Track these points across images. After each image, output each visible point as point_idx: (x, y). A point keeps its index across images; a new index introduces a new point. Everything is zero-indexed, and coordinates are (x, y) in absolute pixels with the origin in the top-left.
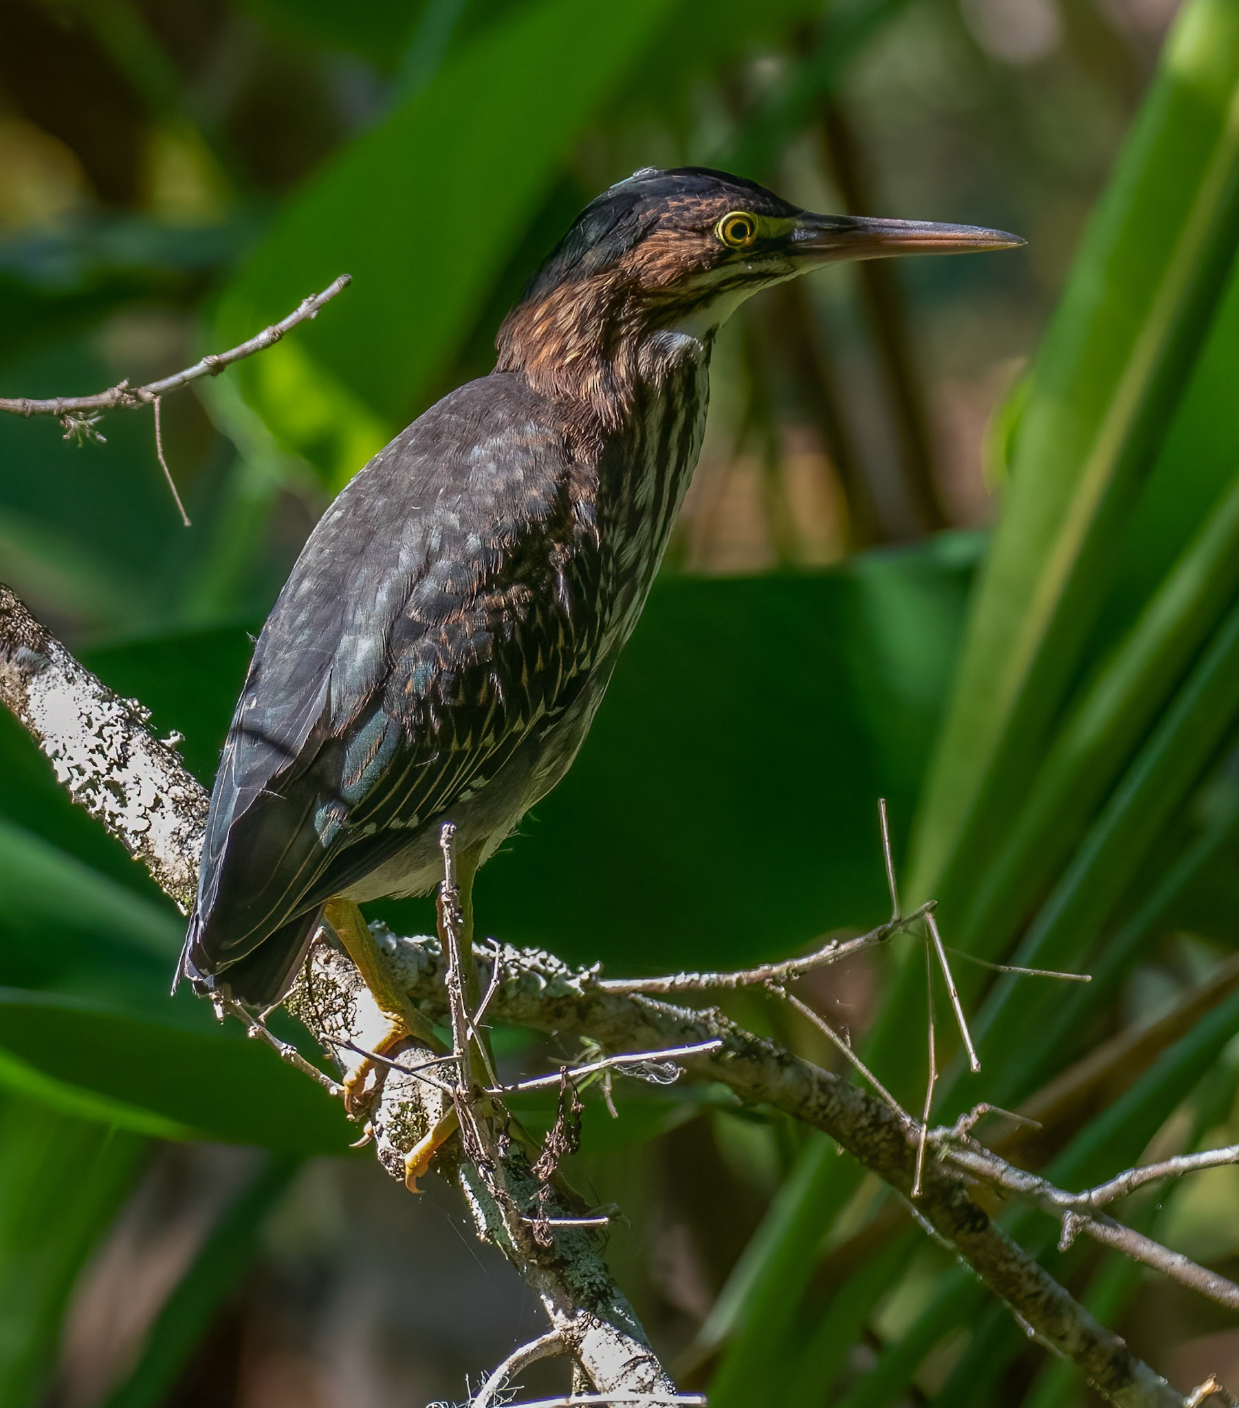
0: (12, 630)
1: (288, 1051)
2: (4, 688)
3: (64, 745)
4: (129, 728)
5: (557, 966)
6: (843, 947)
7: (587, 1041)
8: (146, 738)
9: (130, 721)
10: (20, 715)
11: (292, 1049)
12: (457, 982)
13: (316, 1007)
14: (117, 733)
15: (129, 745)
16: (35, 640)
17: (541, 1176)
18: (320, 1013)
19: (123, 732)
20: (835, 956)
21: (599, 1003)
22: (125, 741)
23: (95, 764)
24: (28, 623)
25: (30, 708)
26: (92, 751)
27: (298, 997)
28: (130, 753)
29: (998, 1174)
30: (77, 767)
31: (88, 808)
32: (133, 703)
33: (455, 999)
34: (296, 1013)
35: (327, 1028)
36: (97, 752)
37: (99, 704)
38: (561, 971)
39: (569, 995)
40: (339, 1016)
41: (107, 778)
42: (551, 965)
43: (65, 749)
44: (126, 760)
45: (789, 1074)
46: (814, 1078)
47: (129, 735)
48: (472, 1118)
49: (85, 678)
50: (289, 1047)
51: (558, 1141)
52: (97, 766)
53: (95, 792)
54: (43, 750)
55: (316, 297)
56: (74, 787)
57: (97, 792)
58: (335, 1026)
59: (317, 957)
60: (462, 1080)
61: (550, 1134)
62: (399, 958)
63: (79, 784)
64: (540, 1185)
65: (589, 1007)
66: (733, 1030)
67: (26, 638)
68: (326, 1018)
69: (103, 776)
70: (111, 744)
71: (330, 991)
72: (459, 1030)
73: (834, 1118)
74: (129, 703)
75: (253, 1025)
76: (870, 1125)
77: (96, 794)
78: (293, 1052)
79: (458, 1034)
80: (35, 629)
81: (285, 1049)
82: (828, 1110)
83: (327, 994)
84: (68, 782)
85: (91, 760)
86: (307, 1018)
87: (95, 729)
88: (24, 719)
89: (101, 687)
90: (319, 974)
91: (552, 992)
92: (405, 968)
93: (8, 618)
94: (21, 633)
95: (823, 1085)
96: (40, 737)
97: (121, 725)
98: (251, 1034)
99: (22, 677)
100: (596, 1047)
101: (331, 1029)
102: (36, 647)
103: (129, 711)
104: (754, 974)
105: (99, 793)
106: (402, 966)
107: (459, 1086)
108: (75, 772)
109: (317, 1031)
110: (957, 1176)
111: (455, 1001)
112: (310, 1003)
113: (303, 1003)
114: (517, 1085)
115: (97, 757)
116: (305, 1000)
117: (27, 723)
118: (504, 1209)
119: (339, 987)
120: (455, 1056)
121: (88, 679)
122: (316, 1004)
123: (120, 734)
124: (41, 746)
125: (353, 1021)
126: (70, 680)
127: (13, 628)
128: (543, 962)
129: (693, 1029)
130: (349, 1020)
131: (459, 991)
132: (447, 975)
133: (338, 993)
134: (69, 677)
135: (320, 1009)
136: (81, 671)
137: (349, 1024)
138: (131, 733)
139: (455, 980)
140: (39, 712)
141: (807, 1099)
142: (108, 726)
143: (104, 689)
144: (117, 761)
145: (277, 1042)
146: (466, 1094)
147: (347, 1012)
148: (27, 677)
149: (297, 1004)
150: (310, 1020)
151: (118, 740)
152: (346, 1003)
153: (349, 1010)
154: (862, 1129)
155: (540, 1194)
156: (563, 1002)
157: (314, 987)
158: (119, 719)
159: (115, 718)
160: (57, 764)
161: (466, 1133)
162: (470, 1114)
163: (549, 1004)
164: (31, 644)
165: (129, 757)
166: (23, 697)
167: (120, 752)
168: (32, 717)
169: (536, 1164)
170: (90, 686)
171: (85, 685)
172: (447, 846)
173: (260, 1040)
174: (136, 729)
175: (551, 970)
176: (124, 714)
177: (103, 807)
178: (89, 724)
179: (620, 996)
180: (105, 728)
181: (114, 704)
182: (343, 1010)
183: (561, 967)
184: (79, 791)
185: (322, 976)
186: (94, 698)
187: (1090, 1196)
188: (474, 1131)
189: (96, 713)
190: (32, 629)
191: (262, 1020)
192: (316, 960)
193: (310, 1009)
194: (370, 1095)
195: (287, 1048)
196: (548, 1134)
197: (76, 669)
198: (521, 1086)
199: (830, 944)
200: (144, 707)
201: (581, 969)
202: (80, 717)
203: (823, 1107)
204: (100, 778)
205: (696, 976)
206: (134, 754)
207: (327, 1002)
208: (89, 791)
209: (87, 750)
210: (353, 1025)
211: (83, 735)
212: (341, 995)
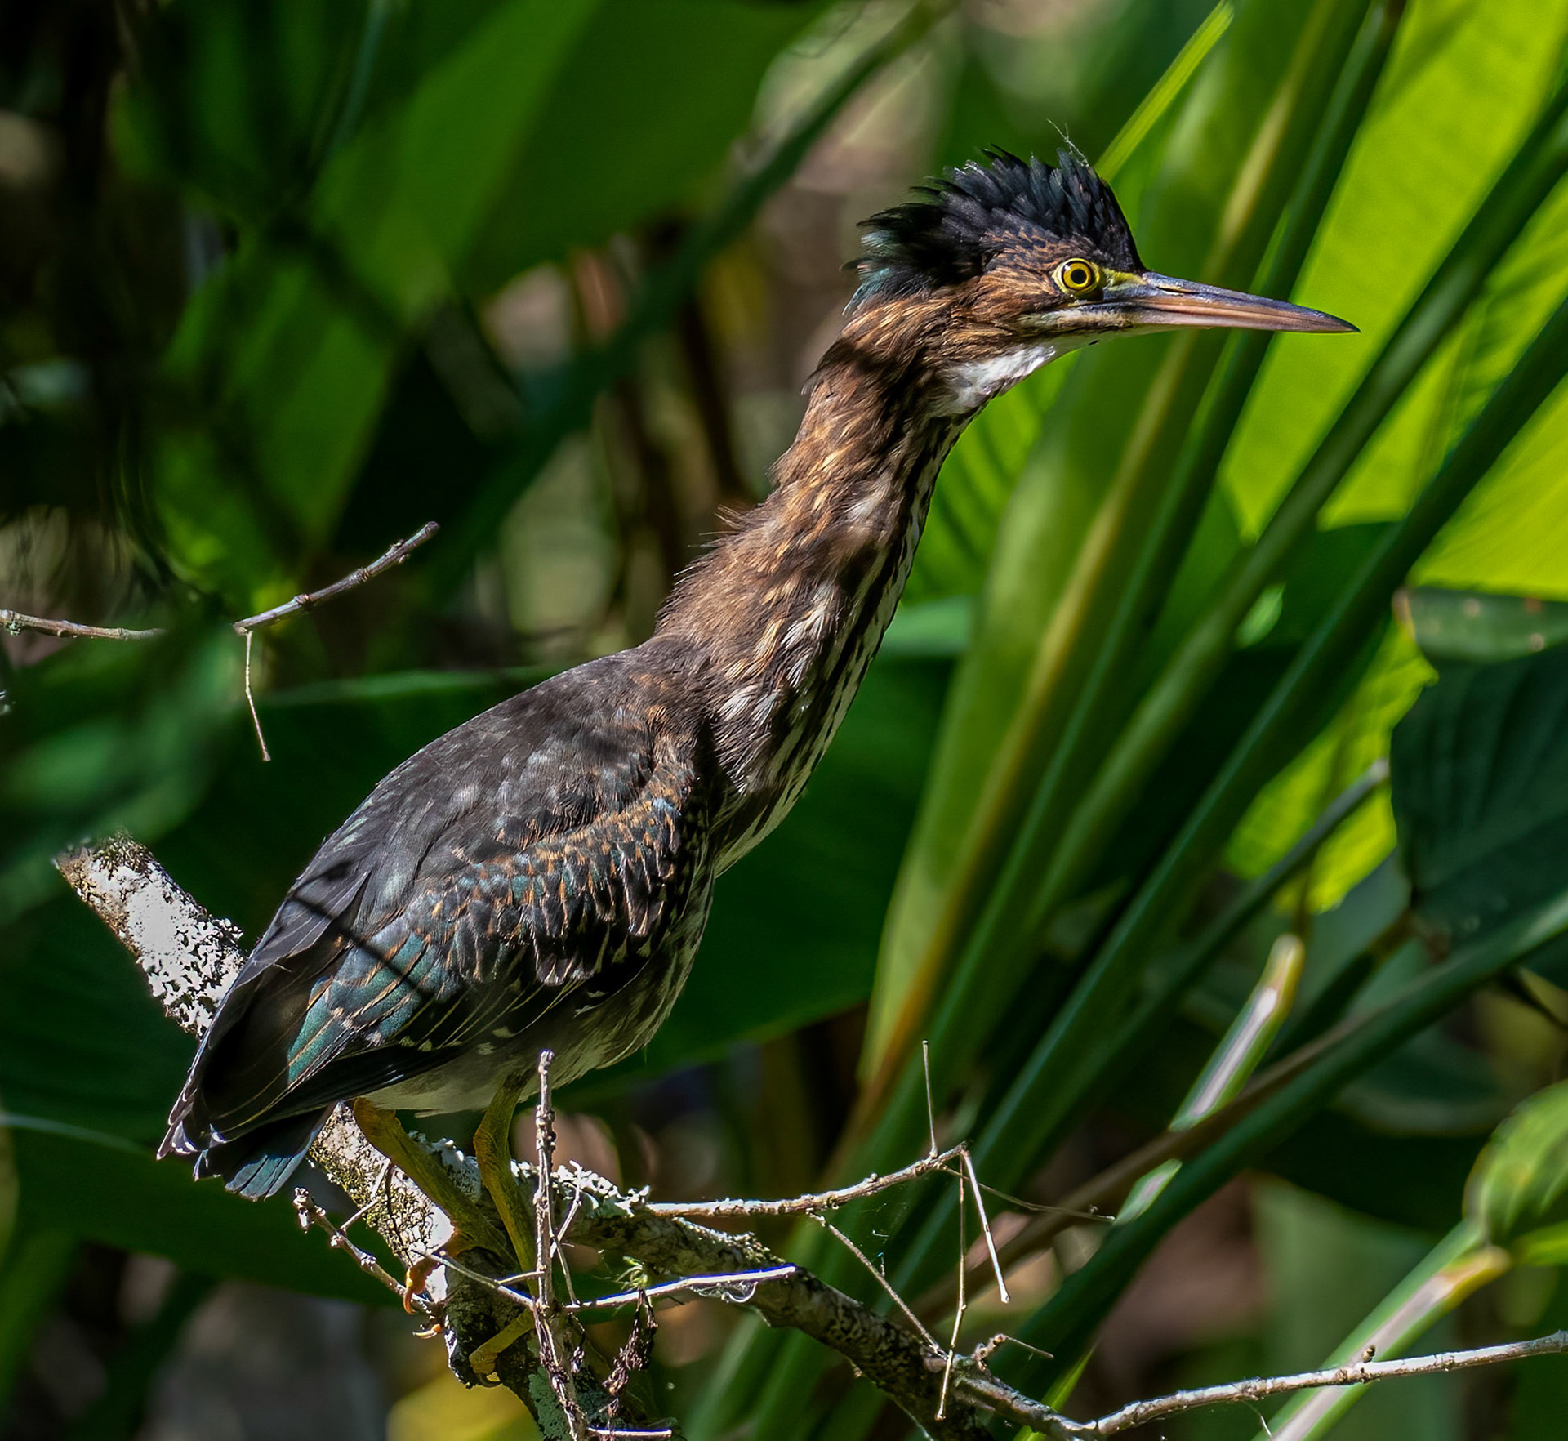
0: (114, 850)
1: (368, 1261)
2: (104, 905)
3: (160, 962)
4: (223, 947)
5: (609, 1188)
6: (881, 1180)
7: (631, 1261)
8: (239, 958)
9: (224, 940)
10: (118, 931)
11: (372, 1259)
12: (546, 1202)
13: (393, 1219)
14: (212, 952)
15: (222, 963)
16: (136, 861)
17: (611, 1389)
18: (398, 1226)
19: (217, 951)
20: (874, 1188)
21: (646, 1226)
22: (218, 959)
23: (189, 981)
24: (129, 844)
25: (128, 924)
26: (187, 968)
27: (377, 1210)
28: (223, 971)
29: (1009, 1401)
30: (172, 983)
31: (181, 1022)
32: (226, 923)
33: (542, 1218)
34: (374, 1224)
35: (404, 1240)
36: (192, 969)
37: (195, 923)
38: (611, 1194)
39: (619, 1217)
40: (416, 1228)
41: (201, 994)
42: (602, 1187)
43: (161, 965)
44: (220, 978)
45: (817, 1298)
46: (840, 1304)
47: (223, 954)
48: (549, 1332)
49: (182, 898)
50: (369, 1256)
51: (630, 1357)
52: (191, 982)
53: (188, 1007)
54: (140, 965)
55: (403, 543)
56: (168, 1001)
57: (190, 1007)
58: (411, 1239)
59: (397, 1172)
60: (543, 1295)
61: (624, 1349)
62: (464, 1175)
63: (174, 999)
64: (610, 1398)
65: (637, 1228)
66: (766, 1254)
67: (127, 858)
68: (403, 1230)
69: (197, 992)
70: (206, 962)
71: (408, 1205)
72: (543, 1247)
73: (857, 1341)
74: (221, 923)
75: (336, 1234)
76: (889, 1350)
77: (189, 1009)
78: (373, 1262)
79: (542, 1251)
80: (136, 850)
81: (365, 1259)
82: (851, 1335)
83: (405, 1208)
84: (163, 996)
85: (185, 976)
86: (385, 1230)
87: (191, 947)
88: (122, 935)
89: (197, 908)
90: (398, 1189)
91: (604, 1212)
92: (469, 1185)
93: (110, 839)
94: (123, 854)
95: (848, 1310)
96: (137, 953)
97: (216, 944)
98: (334, 1243)
99: (122, 894)
100: (639, 1267)
101: (408, 1241)
102: (136, 867)
103: (223, 930)
104: (796, 1203)
105: (193, 1008)
106: (467, 1183)
107: (540, 1301)
108: (169, 987)
109: (394, 1243)
110: (969, 1401)
111: (542, 1220)
112: (388, 1216)
113: (382, 1215)
114: (595, 1302)
115: (192, 974)
116: (384, 1213)
117: (125, 939)
118: (574, 1419)
119: (418, 1202)
120: (538, 1272)
121: (185, 899)
122: (394, 1217)
123: (215, 952)
124: (138, 962)
125: (429, 1235)
126: (168, 900)
127: (115, 848)
128: (595, 1183)
129: (730, 1253)
130: (426, 1233)
131: (547, 1210)
132: (535, 1195)
133: (416, 1207)
134: (167, 896)
135: (398, 1222)
136: (178, 892)
137: (425, 1237)
138: (225, 952)
139: (543, 1200)
140: (137, 929)
141: (833, 1323)
142: (204, 944)
143: (200, 909)
144: (211, 978)
145: (357, 1252)
146: (546, 1308)
147: (424, 1225)
148: (127, 895)
149: (376, 1216)
150: (388, 1231)
151: (212, 958)
152: (424, 1217)
153: (426, 1224)
154: (881, 1353)
155: (610, 1408)
156: (613, 1223)
157: (393, 1200)
158: (214, 939)
159: (210, 937)
160: (152, 979)
161: (543, 1345)
162: (547, 1328)
163: (599, 1225)
164: (132, 864)
165: (223, 974)
166: (122, 914)
167: (214, 970)
168: (130, 934)
169: (607, 1379)
170: (187, 907)
171: (182, 905)
172: (546, 1072)
173: (342, 1249)
174: (230, 948)
175: (603, 1192)
176: (218, 933)
177: (195, 1022)
178: (186, 943)
179: (665, 1219)
180: (201, 946)
181: (209, 924)
182: (420, 1224)
183: (612, 1189)
184: (173, 1006)
185: (401, 1191)
186: (190, 917)
187: (1097, 1425)
188: (550, 1344)
189: (192, 932)
190: (133, 850)
191: (345, 1230)
192: (396, 1175)
193: (389, 1222)
194: (443, 1305)
195: (366, 1257)
196: (621, 1350)
197: (174, 889)
198: (599, 1303)
199: (869, 1177)
200: (236, 929)
201: (631, 1191)
202: (176, 935)
203: (846, 1332)
204: (195, 993)
205: (740, 1202)
206: (227, 972)
207: (405, 1215)
208: (183, 1006)
209: (183, 967)
210: (430, 1238)
211: (179, 952)
212: (419, 1209)
